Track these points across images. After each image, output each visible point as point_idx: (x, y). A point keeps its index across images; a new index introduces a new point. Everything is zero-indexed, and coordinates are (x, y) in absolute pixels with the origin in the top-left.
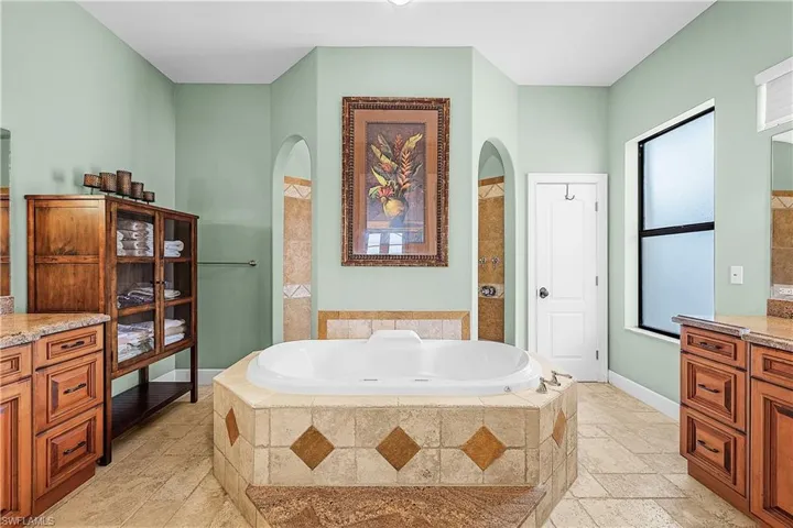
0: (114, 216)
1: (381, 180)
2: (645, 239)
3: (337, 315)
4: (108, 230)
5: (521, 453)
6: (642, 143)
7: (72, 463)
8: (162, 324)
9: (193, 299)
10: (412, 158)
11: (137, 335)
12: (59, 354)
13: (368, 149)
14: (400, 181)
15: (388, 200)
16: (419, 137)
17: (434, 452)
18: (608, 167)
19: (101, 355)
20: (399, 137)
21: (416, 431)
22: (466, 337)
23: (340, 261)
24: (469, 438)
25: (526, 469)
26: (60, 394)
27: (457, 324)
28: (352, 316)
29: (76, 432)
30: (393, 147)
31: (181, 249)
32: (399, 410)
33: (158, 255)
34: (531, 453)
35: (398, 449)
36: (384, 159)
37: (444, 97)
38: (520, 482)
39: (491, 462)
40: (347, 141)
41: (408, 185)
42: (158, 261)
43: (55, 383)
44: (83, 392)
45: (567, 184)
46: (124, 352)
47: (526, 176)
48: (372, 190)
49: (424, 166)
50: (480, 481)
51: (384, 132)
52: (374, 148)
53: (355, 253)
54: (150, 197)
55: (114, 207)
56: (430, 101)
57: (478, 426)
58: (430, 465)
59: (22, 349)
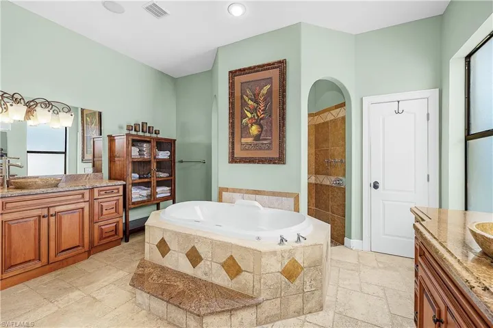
0: (130, 142)
1: (249, 115)
2: (470, 142)
3: (227, 190)
4: (127, 147)
5: (251, 275)
6: (468, 57)
7: (109, 237)
8: (155, 190)
9: (173, 178)
10: (265, 100)
11: (146, 192)
12: (103, 195)
13: (242, 97)
14: (259, 115)
15: (252, 125)
16: (268, 86)
17: (209, 263)
18: (439, 83)
19: (122, 197)
20: (258, 88)
21: (202, 250)
22: (297, 209)
23: (228, 160)
24: (224, 260)
25: (254, 287)
26: (104, 210)
27: (291, 201)
28: (234, 191)
29: (111, 225)
30: (254, 95)
31: (169, 154)
32: (195, 237)
33: (153, 158)
34: (257, 278)
35: (194, 257)
36: (250, 102)
37: (281, 59)
38: (250, 293)
39: (235, 277)
40: (232, 95)
41: (262, 116)
42: (153, 160)
43: (102, 206)
44: (114, 210)
45: (399, 102)
46: (136, 198)
47: (362, 99)
48: (244, 121)
49: (272, 103)
50: (230, 286)
51: (250, 87)
52: (245, 96)
53: (235, 156)
54: (157, 132)
55: (130, 138)
56: (273, 64)
57: (229, 255)
58: (207, 270)
59: (85, 191)
